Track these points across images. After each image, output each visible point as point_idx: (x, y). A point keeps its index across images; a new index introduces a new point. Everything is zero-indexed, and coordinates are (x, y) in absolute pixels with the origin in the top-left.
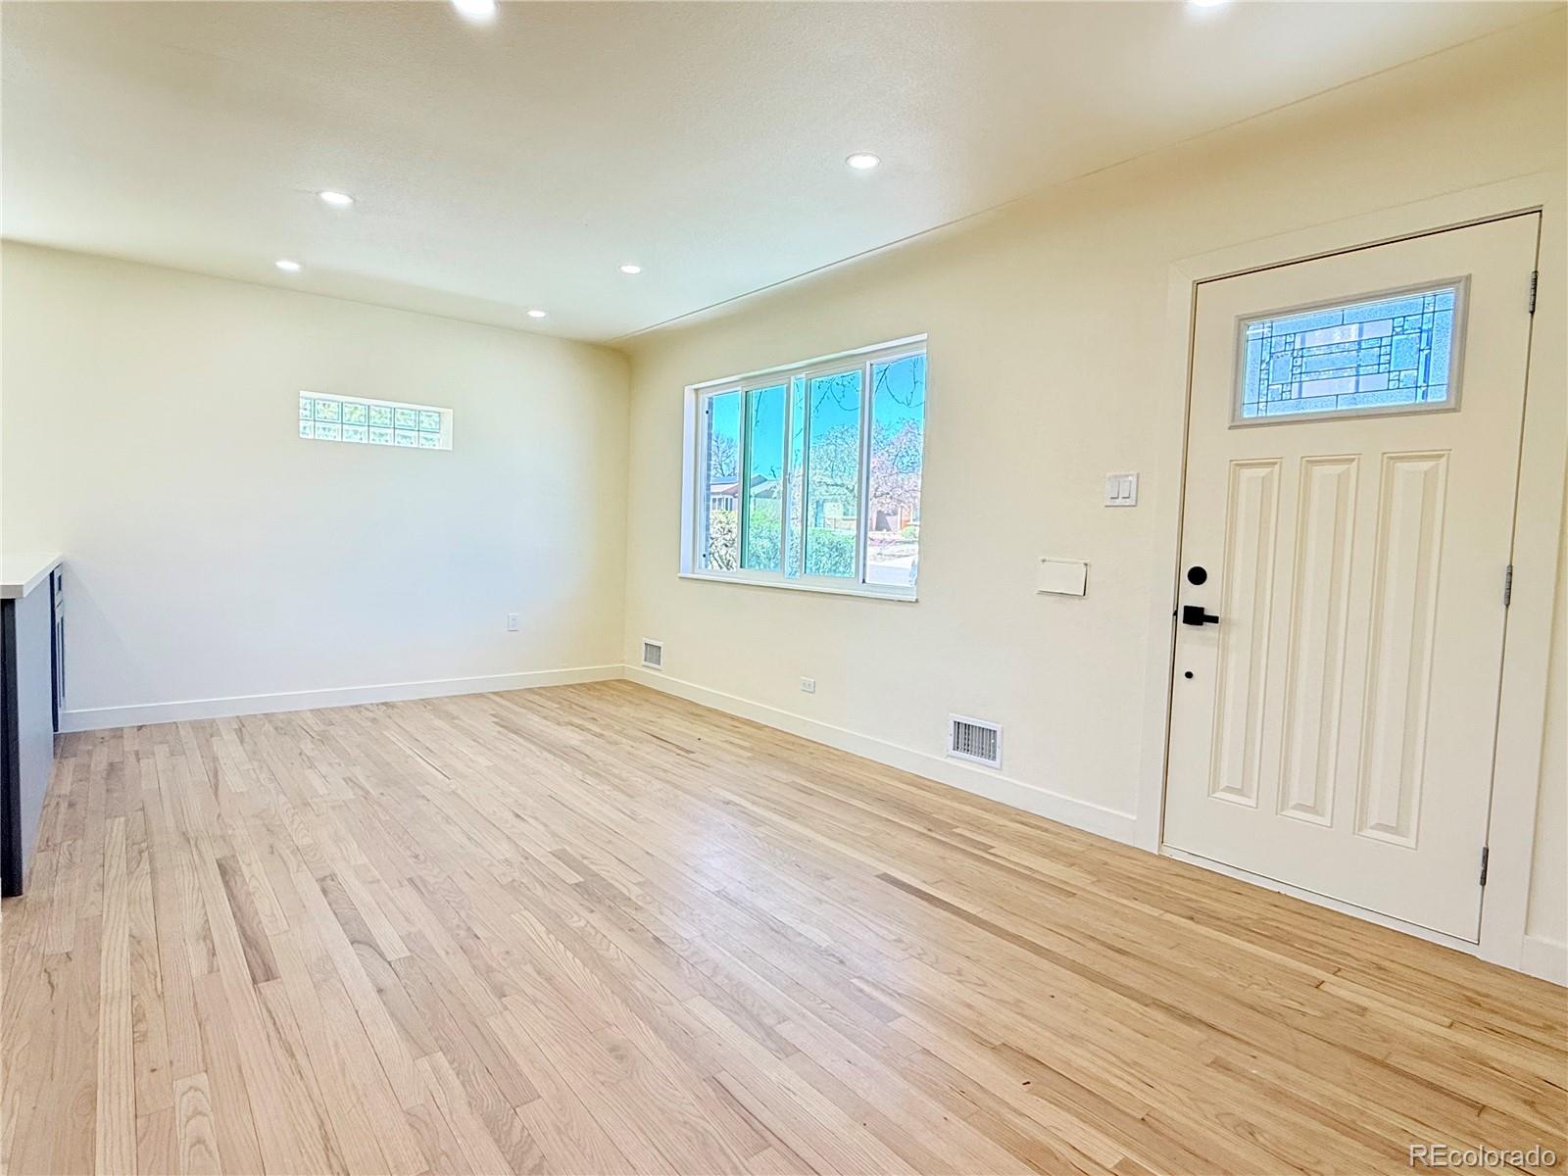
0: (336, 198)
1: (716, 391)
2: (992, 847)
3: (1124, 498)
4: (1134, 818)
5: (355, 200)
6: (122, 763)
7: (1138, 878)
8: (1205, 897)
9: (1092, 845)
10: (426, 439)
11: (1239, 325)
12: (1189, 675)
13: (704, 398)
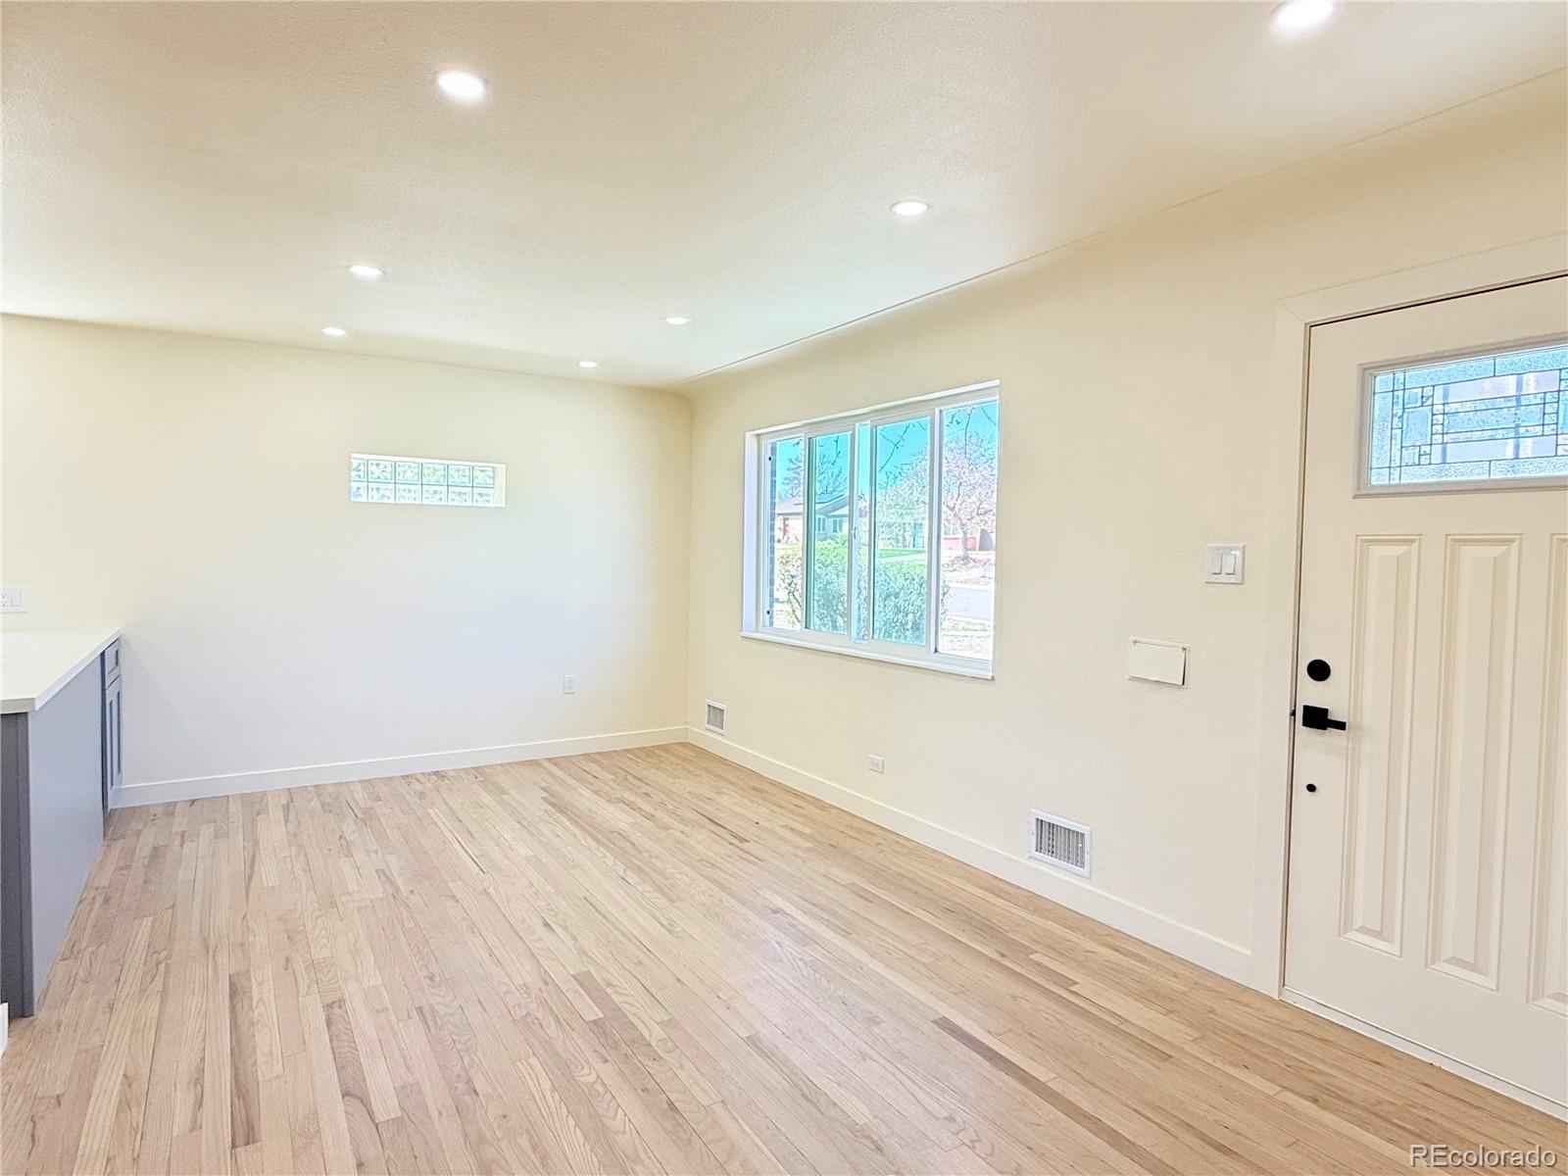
0: (365, 271)
1: (780, 436)
2: (1075, 983)
3: (1228, 574)
4: (1249, 953)
5: (384, 273)
6: (166, 846)
7: (1251, 1034)
8: (1334, 1067)
9: (1197, 983)
10: (481, 495)
11: (1363, 375)
12: (1311, 788)
13: (766, 444)
